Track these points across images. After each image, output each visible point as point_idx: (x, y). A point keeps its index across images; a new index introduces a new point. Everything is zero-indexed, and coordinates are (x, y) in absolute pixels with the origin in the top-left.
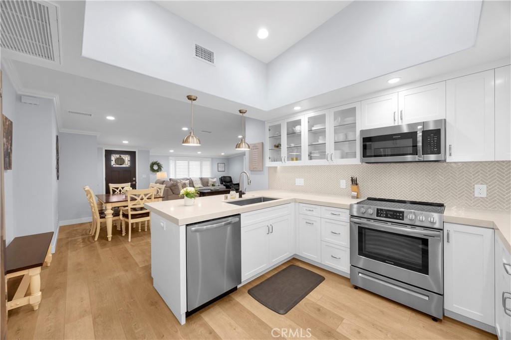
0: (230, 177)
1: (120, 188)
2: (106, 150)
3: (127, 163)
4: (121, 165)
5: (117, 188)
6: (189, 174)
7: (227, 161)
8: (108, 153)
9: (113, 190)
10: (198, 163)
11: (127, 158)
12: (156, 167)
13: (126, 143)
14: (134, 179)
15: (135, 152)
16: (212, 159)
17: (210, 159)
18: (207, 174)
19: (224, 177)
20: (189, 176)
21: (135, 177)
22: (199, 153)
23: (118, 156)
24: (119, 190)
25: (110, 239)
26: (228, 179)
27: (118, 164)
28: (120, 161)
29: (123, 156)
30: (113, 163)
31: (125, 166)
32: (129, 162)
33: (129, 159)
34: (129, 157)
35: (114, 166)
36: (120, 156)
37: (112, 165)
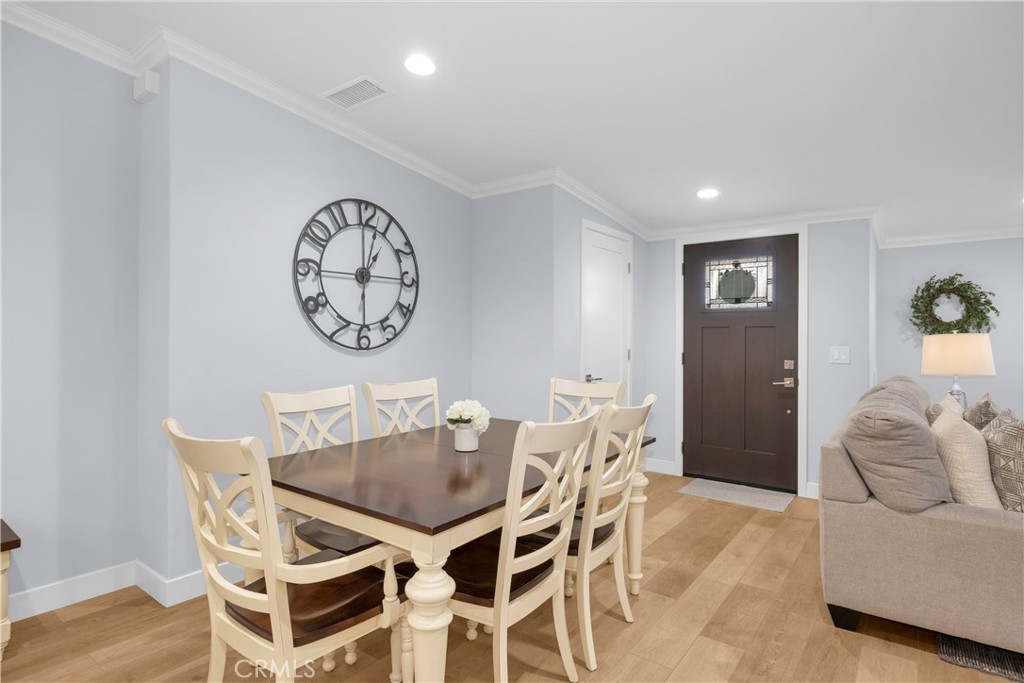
2: (686, 247)
3: (763, 293)
4: (738, 301)
8: (696, 256)
11: (762, 272)
12: (949, 309)
14: (788, 364)
15: (796, 237)
21: (794, 356)
23: (730, 266)
27: (727, 300)
28: (742, 284)
29: (747, 265)
30: (712, 292)
31: (754, 305)
32: (770, 286)
33: (770, 277)
34: (771, 264)
35: (712, 307)
36: (737, 265)
37: (707, 302)
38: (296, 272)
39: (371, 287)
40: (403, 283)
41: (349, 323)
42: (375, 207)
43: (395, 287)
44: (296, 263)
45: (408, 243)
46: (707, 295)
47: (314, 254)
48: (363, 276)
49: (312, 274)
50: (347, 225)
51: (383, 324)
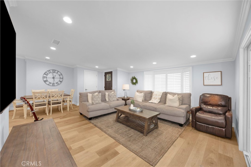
2: (105, 73)
4: (109, 80)
6: (166, 87)
12: (134, 81)
14: (112, 88)
15: (112, 72)
17: (191, 68)
25: (25, 118)
36: (109, 75)
38: (43, 78)
39: (55, 79)
40: (60, 78)
41: (51, 83)
42: (55, 70)
43: (59, 79)
44: (43, 77)
45: (61, 74)
47: (46, 76)
48: (53, 78)
49: (45, 78)
50: (51, 73)
51: (57, 83)
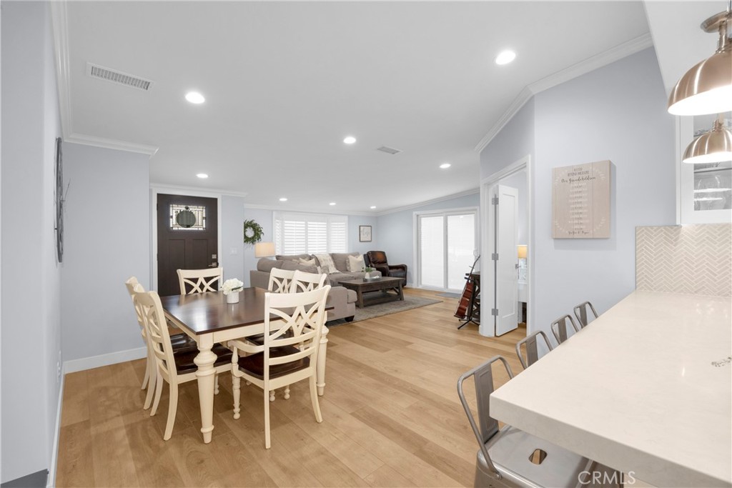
0: (383, 253)
1: (201, 280)
2: (159, 196)
3: (200, 225)
4: (188, 226)
5: (195, 280)
6: (307, 247)
7: (376, 221)
8: (164, 201)
9: (186, 284)
10: (322, 225)
11: (199, 212)
12: (250, 233)
13: (201, 180)
14: (214, 257)
15: (216, 200)
16: (349, 216)
17: (346, 218)
18: (341, 248)
19: (373, 253)
20: (307, 250)
21: (216, 253)
22: (333, 204)
23: (182, 208)
24: (199, 283)
25: (208, 439)
26: (380, 258)
27: (182, 226)
28: (186, 218)
29: (193, 209)
30: (173, 222)
31: (197, 229)
32: (204, 221)
33: (204, 216)
34: (204, 210)
35: (174, 229)
36: (187, 208)
37: (171, 226)
46: (171, 222)
